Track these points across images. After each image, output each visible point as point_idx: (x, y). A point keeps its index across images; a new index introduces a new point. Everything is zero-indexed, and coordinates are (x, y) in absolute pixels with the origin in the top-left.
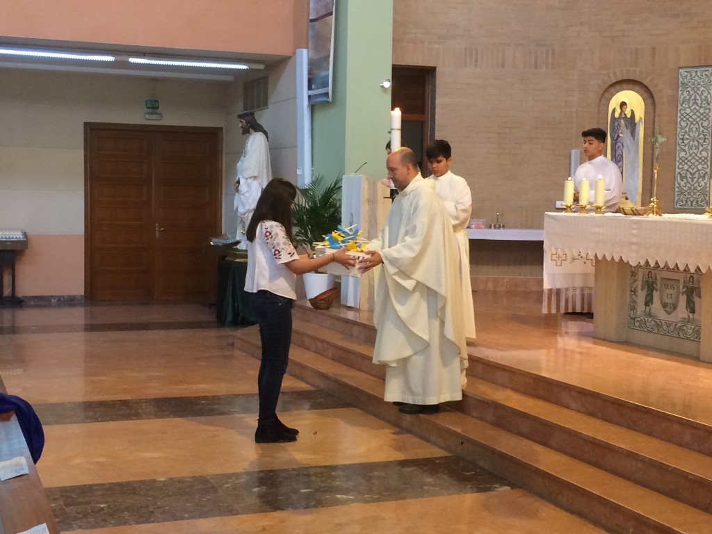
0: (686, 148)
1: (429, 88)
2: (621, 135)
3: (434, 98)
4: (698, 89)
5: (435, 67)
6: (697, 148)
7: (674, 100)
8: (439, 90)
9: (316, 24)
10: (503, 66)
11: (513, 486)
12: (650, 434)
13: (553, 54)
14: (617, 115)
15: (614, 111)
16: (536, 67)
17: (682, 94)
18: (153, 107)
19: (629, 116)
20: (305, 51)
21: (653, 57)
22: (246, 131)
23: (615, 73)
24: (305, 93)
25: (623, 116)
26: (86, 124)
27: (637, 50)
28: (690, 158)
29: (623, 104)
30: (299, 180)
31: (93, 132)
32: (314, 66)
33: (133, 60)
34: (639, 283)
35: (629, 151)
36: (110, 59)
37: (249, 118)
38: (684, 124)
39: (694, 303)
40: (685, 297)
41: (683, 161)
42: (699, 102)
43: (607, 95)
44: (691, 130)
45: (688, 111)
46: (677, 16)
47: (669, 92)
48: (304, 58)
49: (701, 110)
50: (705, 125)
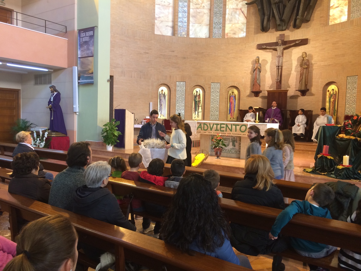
0: (179, 103)
2: (162, 99)
4: (181, 88)
5: (113, 76)
6: (181, 103)
7: (175, 90)
8: (114, 83)
9: (82, 59)
13: (145, 75)
14: (161, 93)
15: (160, 92)
16: (140, 78)
17: (177, 88)
19: (164, 94)
20: (77, 67)
22: (53, 92)
27: (166, 76)
29: (162, 90)
30: (74, 109)
33: (8, 64)
35: (164, 103)
36: (1, 63)
37: (54, 88)
39: (235, 144)
40: (232, 143)
41: (178, 106)
42: (182, 91)
43: (158, 88)
44: (180, 98)
45: (179, 93)
46: (176, 68)
47: (174, 88)
48: (76, 69)
49: (182, 93)
50: (183, 97)
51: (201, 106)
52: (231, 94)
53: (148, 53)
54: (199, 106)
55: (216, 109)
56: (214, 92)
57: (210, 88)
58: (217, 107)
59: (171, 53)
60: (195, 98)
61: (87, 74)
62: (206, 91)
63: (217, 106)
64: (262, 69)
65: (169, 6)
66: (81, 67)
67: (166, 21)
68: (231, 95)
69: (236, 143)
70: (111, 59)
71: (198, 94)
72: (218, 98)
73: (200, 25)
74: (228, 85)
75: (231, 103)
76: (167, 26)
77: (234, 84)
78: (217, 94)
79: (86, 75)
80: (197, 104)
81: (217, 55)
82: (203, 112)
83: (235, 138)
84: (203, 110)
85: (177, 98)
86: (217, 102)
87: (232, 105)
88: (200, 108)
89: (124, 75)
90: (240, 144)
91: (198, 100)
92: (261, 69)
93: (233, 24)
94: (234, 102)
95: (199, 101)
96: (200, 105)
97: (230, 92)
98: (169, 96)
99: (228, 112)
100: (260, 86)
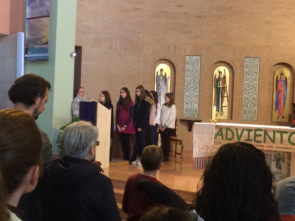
0: (189, 91)
2: (160, 84)
4: (194, 65)
5: (81, 47)
6: (193, 91)
7: (184, 69)
8: (83, 58)
9: (32, 20)
10: (111, 49)
13: (133, 45)
15: (158, 73)
16: (125, 50)
17: (187, 67)
19: (164, 75)
20: (23, 34)
23: (159, 56)
25: (162, 75)
27: (168, 46)
28: (190, 95)
29: (162, 70)
35: (164, 91)
39: (280, 165)
40: (275, 162)
41: (188, 96)
42: (194, 71)
43: (155, 65)
45: (190, 75)
46: (185, 33)
47: (182, 66)
48: (22, 37)
49: (195, 75)
50: (197, 81)
51: (227, 96)
52: (279, 76)
53: (138, 9)
54: (223, 97)
55: (253, 102)
56: (250, 73)
57: (243, 66)
58: (255, 99)
59: (177, 8)
60: (217, 82)
61: (38, 45)
62: (235, 72)
63: (255, 96)
66: (31, 33)
68: (279, 79)
69: (282, 163)
70: (79, 20)
71: (222, 76)
72: (256, 83)
74: (273, 61)
75: (278, 92)
77: (284, 59)
78: (254, 77)
79: (37, 47)
80: (220, 92)
81: (255, 11)
82: (230, 106)
83: (281, 154)
84: (230, 104)
85: (187, 82)
86: (254, 90)
87: (280, 94)
88: (226, 99)
89: (100, 45)
90: (289, 165)
91: (221, 86)
94: (284, 89)
95: (224, 88)
96: (225, 95)
97: (278, 73)
98: (173, 80)
99: (274, 107)
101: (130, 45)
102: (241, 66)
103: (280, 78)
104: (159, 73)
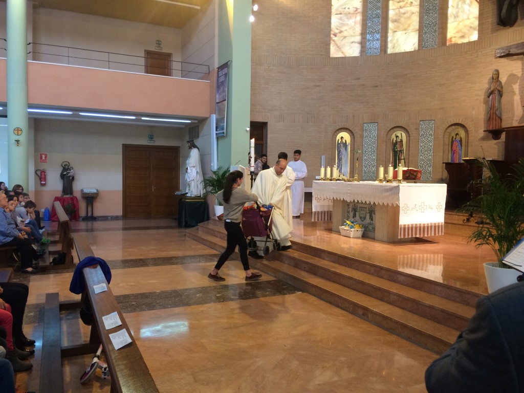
0: (367, 155)
1: (264, 131)
2: (341, 150)
3: (267, 135)
4: (371, 132)
5: (267, 122)
6: (371, 155)
7: (362, 136)
8: (269, 131)
9: (219, 104)
10: (294, 122)
11: (303, 291)
12: (357, 270)
13: (314, 117)
14: (339, 142)
15: (338, 140)
16: (308, 123)
17: (365, 134)
18: (151, 137)
19: (344, 142)
20: (214, 115)
21: (354, 119)
22: (190, 148)
23: (338, 125)
24: (214, 132)
25: (342, 142)
26: (123, 145)
27: (347, 116)
28: (368, 159)
29: (342, 138)
30: (212, 168)
31: (126, 148)
32: (219, 121)
33: (143, 118)
34: (350, 209)
35: (344, 156)
36: (134, 118)
37: (191, 142)
38: (366, 146)
39: (372, 217)
40: (369, 214)
41: (366, 160)
42: (372, 137)
43: (335, 134)
44: (369, 148)
45: (367, 140)
46: (363, 103)
47: (360, 133)
48: (214, 117)
49: (373, 140)
50: (374, 146)
51: (404, 159)
52: (455, 137)
53: (319, 86)
54: (400, 160)
55: (428, 163)
56: (425, 136)
57: (418, 129)
58: (430, 160)
59: (355, 81)
60: (395, 146)
62: (411, 135)
63: (430, 157)
64: (504, 91)
65: (356, 12)
66: (219, 114)
67: (352, 36)
69: (373, 215)
71: (399, 140)
72: (431, 144)
73: (404, 32)
74: (447, 122)
75: (454, 152)
76: (352, 42)
77: (458, 120)
78: (429, 139)
80: (397, 155)
81: (429, 75)
86: (429, 152)
88: (403, 161)
91: (399, 150)
92: (502, 91)
93: (460, 22)
94: (459, 149)
95: (401, 151)
96: (403, 158)
98: (353, 146)
100: (501, 120)
101: (312, 118)
102: (416, 129)
103: (455, 139)
104: (340, 140)
